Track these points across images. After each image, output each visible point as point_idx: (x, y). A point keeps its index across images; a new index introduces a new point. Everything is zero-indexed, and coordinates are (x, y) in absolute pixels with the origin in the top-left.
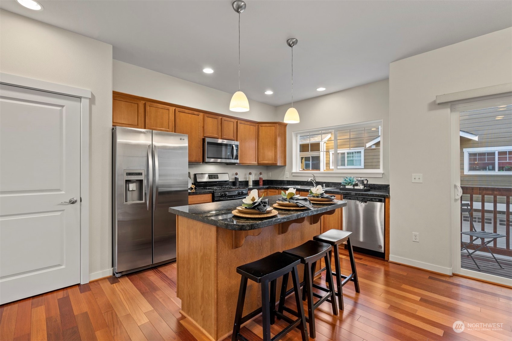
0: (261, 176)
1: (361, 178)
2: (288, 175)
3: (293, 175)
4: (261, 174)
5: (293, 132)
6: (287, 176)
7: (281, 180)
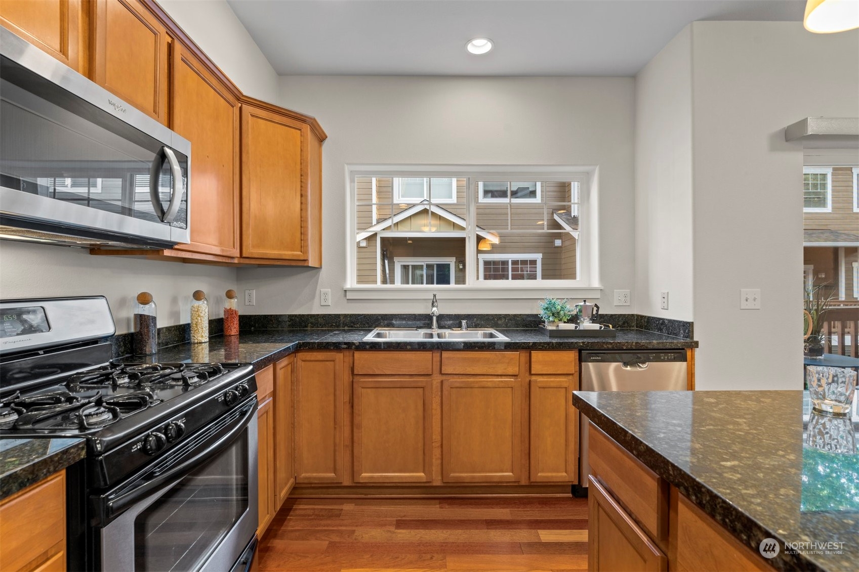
0: (233, 304)
1: (585, 301)
2: (330, 297)
3: (350, 296)
4: (230, 295)
5: (347, 164)
6: (325, 300)
7: (303, 315)
